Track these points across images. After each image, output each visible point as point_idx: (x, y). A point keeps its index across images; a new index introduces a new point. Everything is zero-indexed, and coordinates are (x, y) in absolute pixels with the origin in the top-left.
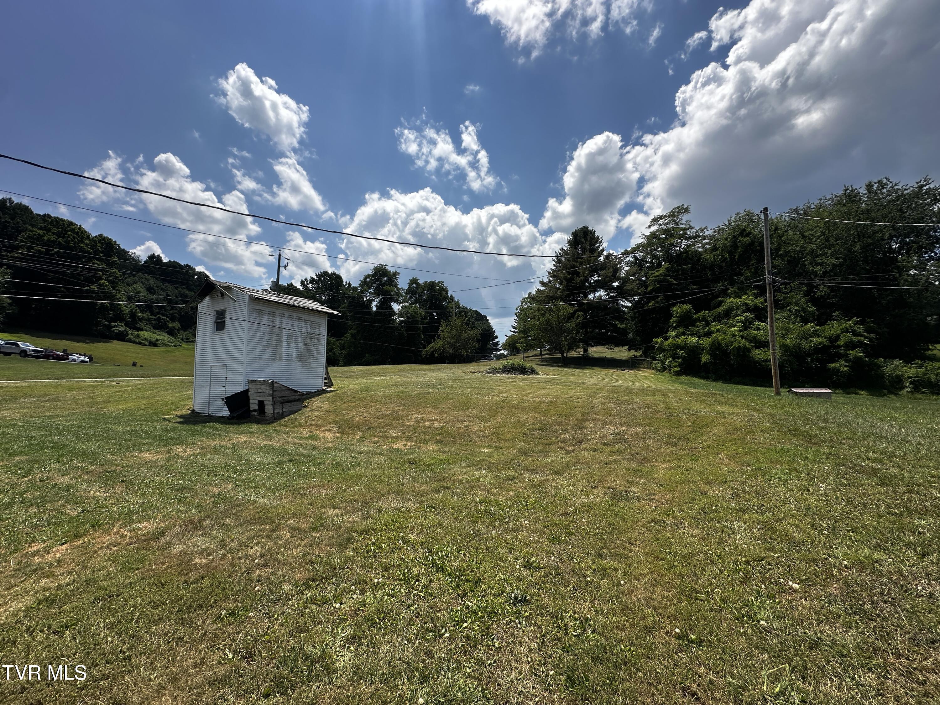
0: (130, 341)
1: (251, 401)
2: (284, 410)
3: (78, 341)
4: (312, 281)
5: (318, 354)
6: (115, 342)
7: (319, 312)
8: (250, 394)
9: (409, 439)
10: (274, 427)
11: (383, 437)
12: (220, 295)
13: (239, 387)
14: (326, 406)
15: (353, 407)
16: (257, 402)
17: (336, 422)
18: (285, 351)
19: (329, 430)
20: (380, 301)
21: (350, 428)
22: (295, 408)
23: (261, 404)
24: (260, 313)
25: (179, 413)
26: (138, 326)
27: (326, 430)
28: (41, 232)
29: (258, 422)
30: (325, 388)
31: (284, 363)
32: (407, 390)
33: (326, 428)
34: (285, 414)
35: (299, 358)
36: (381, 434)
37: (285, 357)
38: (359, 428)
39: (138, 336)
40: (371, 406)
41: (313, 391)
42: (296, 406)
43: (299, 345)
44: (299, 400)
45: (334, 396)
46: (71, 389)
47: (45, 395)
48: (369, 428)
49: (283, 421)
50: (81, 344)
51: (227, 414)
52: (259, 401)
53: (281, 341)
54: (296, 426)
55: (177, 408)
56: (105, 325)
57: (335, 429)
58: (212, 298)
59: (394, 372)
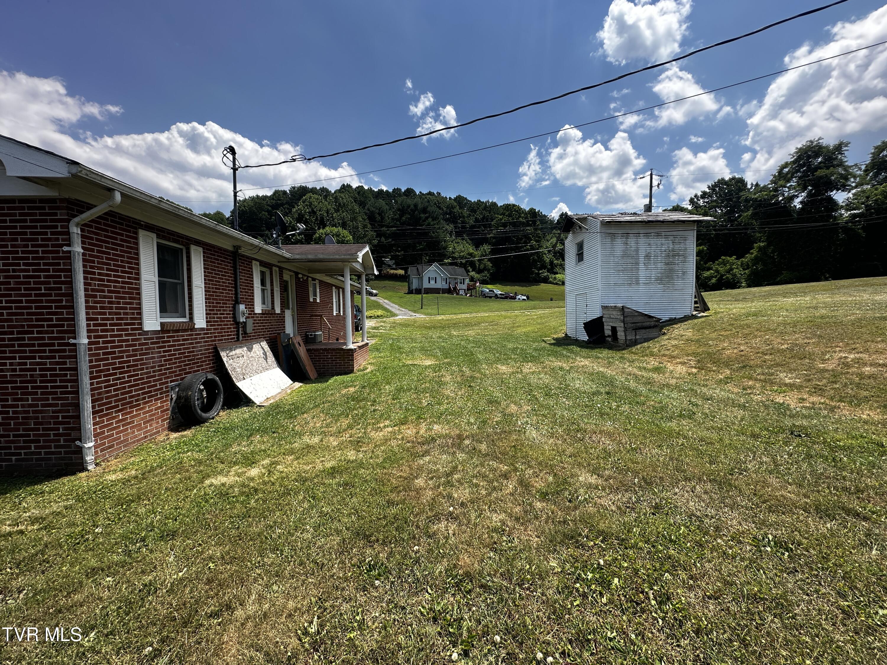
0: (551, 283)
1: (605, 327)
2: (638, 337)
3: (523, 286)
4: (704, 195)
5: (684, 273)
6: (542, 284)
7: (683, 222)
8: (604, 320)
9: (818, 390)
10: (624, 354)
11: (765, 381)
12: (578, 228)
13: (595, 313)
14: (689, 334)
15: (727, 337)
16: (610, 328)
17: (695, 354)
18: (642, 273)
19: (683, 363)
20: (809, 195)
21: (714, 363)
22: (651, 335)
23: (614, 330)
24: (613, 236)
25: (555, 336)
26: (555, 270)
27: (681, 363)
28: (501, 217)
29: (610, 348)
30: (694, 313)
31: (642, 288)
32: (836, 313)
33: (681, 360)
34: (638, 341)
35: (660, 280)
36: (762, 377)
37: (642, 280)
38: (727, 365)
39: (555, 278)
40: (756, 337)
41: (678, 317)
42: (653, 332)
43: (659, 265)
44: (655, 326)
45: (703, 322)
46: (505, 317)
47: (493, 322)
48: (744, 367)
49: (634, 349)
50: (524, 288)
51: (586, 338)
52: (612, 327)
53: (637, 264)
54: (647, 355)
55: (556, 332)
56: (536, 273)
57: (692, 363)
58: (574, 233)
59: (825, 290)
